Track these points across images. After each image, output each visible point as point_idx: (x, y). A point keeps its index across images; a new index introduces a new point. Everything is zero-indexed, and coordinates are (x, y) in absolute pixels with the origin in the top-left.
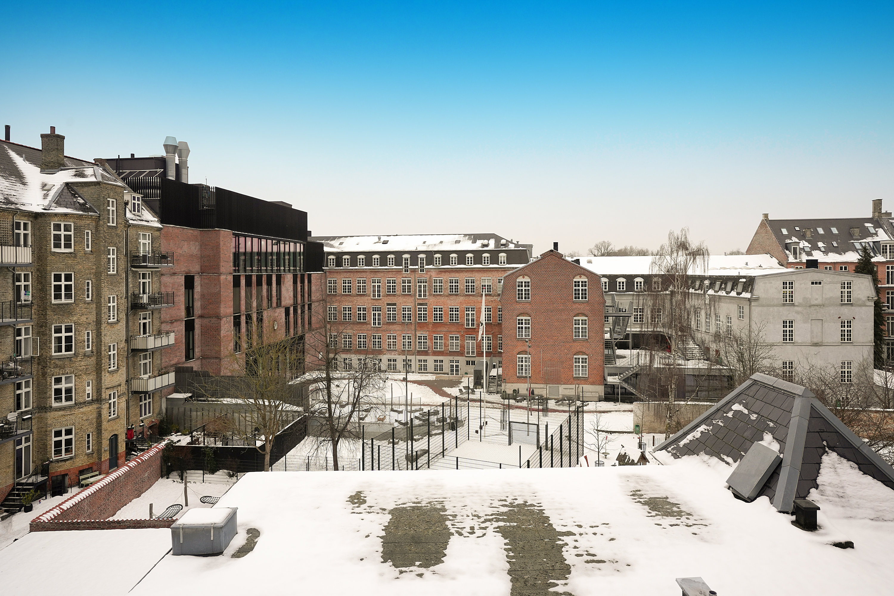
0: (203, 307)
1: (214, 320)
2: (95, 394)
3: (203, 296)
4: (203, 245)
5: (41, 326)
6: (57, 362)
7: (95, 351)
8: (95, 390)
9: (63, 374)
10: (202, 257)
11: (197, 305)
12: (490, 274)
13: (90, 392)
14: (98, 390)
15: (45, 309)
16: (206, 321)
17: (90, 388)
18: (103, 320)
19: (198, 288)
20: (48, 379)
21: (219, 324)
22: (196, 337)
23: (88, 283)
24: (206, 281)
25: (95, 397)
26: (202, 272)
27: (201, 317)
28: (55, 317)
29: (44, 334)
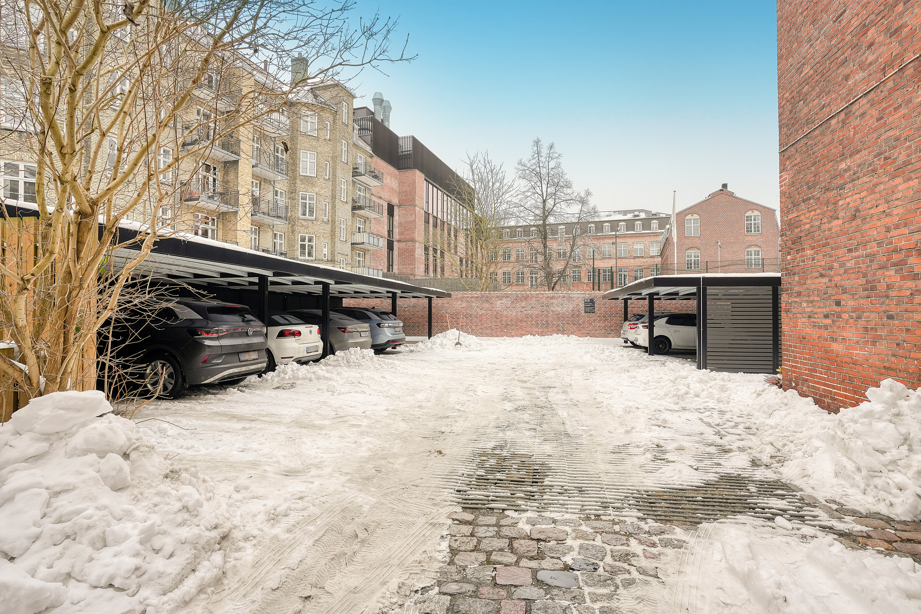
0: (401, 234)
1: (409, 244)
2: (329, 255)
3: (400, 224)
4: (401, 183)
5: (292, 193)
6: (303, 222)
7: (330, 220)
8: (330, 252)
9: (307, 233)
10: (400, 193)
11: (396, 230)
12: (642, 239)
13: (326, 253)
14: (333, 253)
15: (295, 179)
16: (402, 245)
17: (326, 249)
18: (337, 197)
19: (396, 217)
20: (296, 235)
21: (414, 246)
22: (395, 256)
23: (326, 164)
24: (403, 212)
25: (330, 259)
26: (400, 206)
27: (399, 241)
28: (302, 186)
29: (294, 199)
